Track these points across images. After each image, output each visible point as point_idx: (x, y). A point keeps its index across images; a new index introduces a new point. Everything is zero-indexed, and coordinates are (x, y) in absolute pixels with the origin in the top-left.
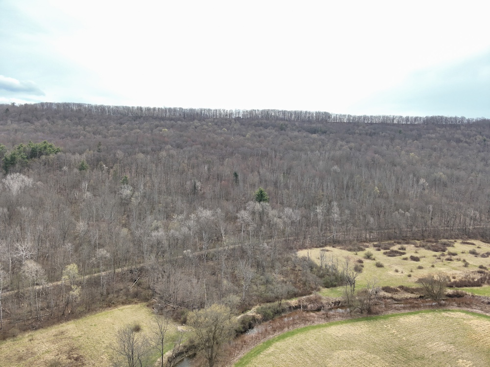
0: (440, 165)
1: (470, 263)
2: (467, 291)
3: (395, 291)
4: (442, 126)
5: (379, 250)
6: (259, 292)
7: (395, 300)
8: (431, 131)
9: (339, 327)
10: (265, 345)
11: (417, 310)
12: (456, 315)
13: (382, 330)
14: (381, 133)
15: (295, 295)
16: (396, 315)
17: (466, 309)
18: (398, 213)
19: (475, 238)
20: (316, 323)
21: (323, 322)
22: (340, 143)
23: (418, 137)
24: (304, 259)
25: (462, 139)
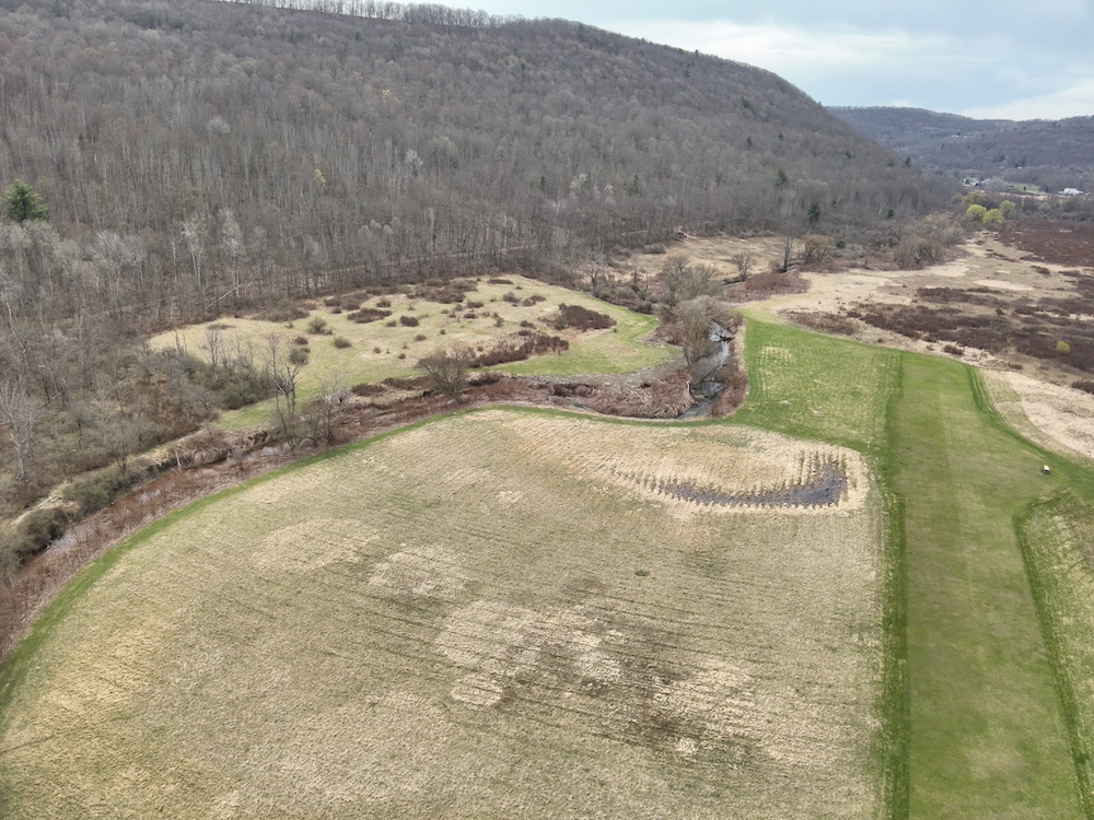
0: (442, 119)
1: (506, 318)
2: (503, 370)
3: (377, 390)
4: (442, 29)
5: (338, 312)
6: (61, 452)
7: (379, 407)
8: (422, 40)
9: (270, 484)
10: (102, 564)
11: (420, 419)
12: (489, 416)
13: (360, 469)
14: (315, 36)
15: (159, 440)
16: (384, 436)
17: (504, 403)
18: (370, 228)
19: (512, 270)
20: (219, 488)
21: (234, 483)
22: (220, 56)
23: (396, 53)
24: (169, 354)
25: (482, 62)
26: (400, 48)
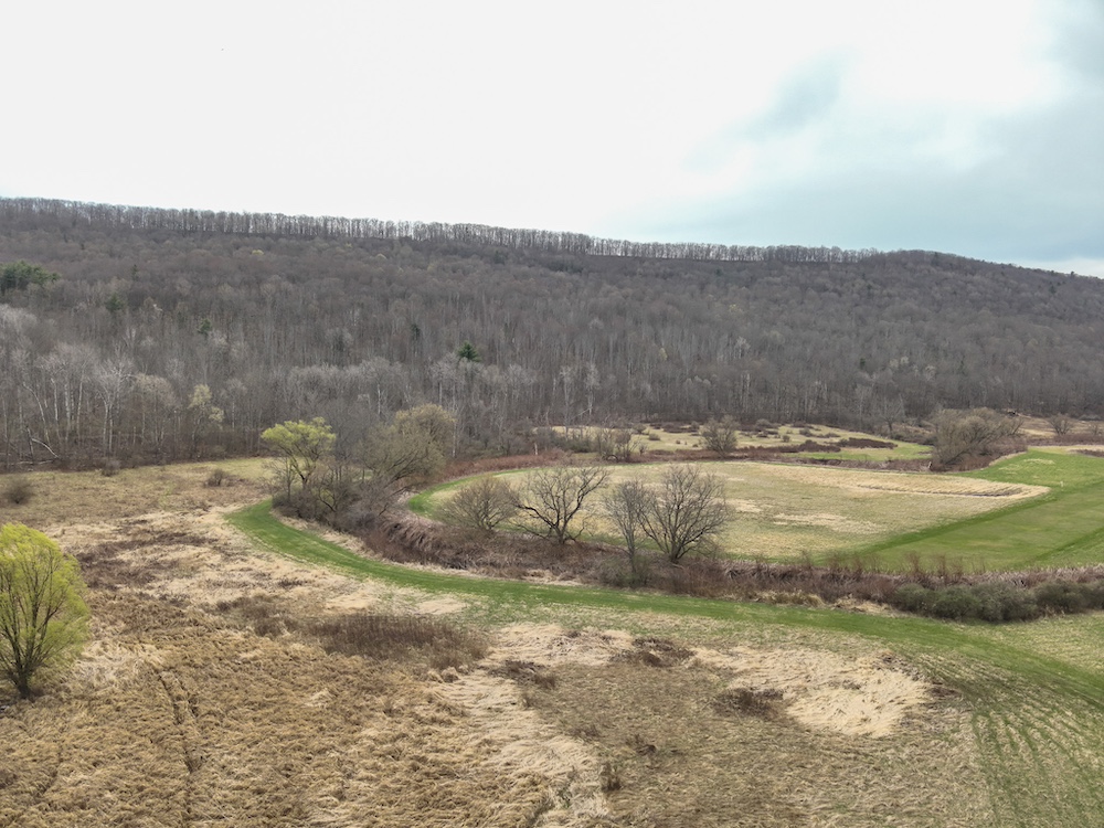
0: (779, 323)
1: (794, 439)
4: (796, 264)
5: (658, 428)
8: (775, 272)
19: (819, 424)
22: (606, 287)
23: (749, 282)
25: (828, 285)
26: (753, 279)
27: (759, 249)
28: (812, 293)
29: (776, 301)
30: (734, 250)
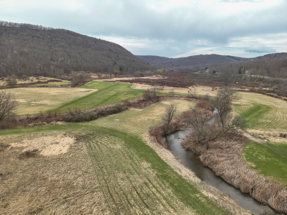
0: (26, 47)
1: (35, 81)
4: (30, 29)
18: (1, 64)
19: (41, 76)
25: (40, 36)
26: (17, 33)
27: (18, 24)
28: (36, 38)
29: (25, 40)
30: (10, 24)
